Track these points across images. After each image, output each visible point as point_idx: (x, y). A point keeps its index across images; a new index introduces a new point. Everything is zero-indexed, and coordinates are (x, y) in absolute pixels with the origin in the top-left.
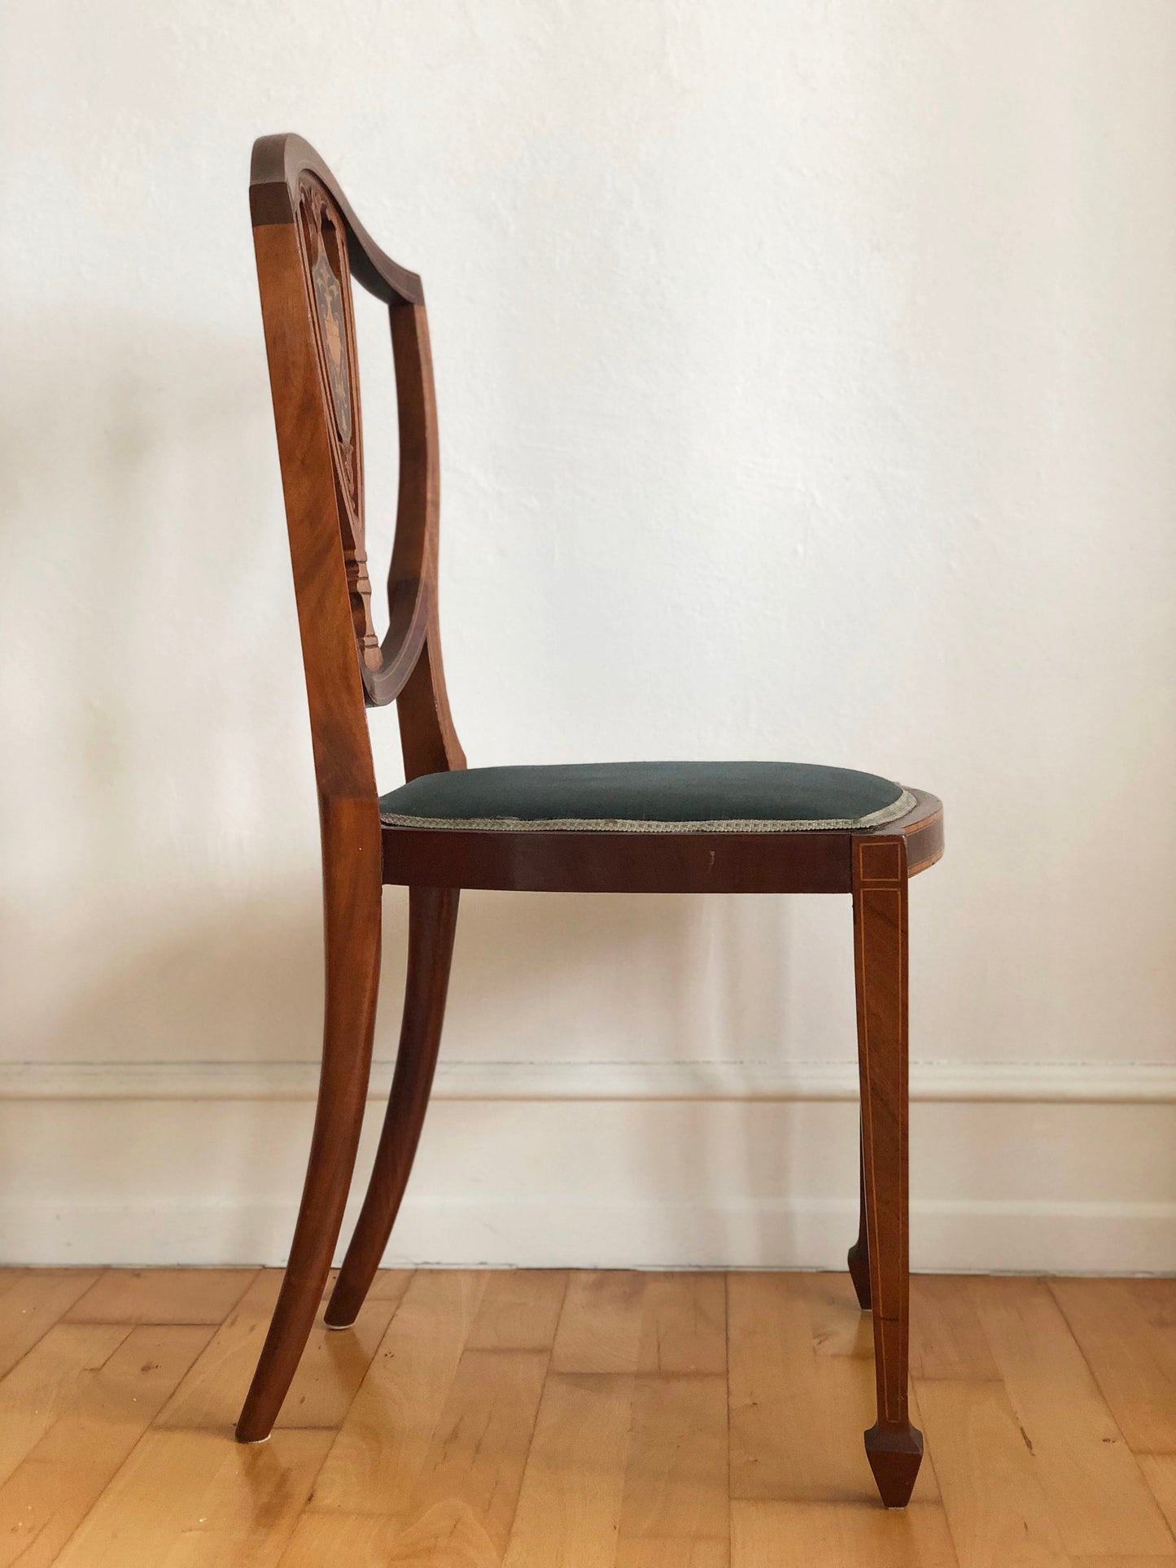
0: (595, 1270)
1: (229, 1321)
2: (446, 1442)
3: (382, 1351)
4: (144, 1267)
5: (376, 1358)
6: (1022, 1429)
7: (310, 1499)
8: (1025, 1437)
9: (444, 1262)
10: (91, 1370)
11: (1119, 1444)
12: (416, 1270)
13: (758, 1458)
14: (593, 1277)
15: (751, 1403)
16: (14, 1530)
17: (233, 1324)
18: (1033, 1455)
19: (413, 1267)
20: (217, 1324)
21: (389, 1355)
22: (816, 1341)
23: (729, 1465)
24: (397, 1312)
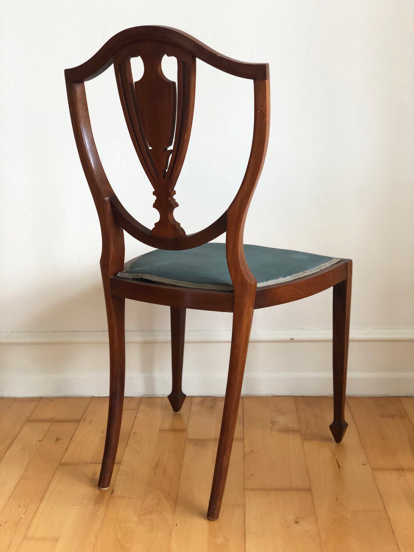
0: (201, 397)
1: (83, 419)
2: (154, 469)
3: (133, 431)
4: (54, 397)
5: (131, 434)
6: (337, 460)
7: (112, 492)
8: (338, 464)
9: (151, 394)
10: (39, 441)
11: (368, 466)
12: (142, 397)
13: (254, 473)
14: (200, 399)
15: (251, 450)
16: (20, 506)
17: (84, 421)
18: (340, 470)
19: (141, 396)
20: (79, 421)
21: (135, 433)
22: (272, 425)
23: (244, 476)
24: (137, 415)
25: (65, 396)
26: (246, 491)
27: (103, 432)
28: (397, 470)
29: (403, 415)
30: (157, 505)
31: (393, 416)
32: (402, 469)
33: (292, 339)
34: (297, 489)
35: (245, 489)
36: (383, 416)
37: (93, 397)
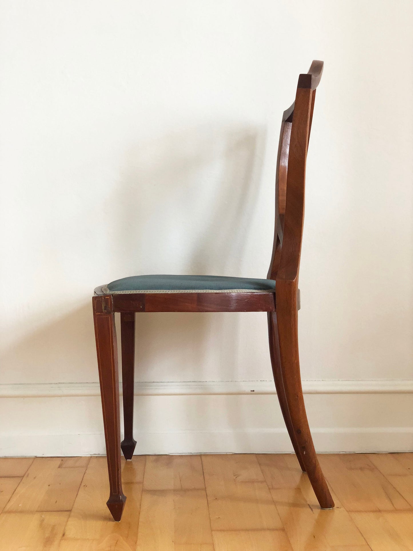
0: (155, 455)
3: (83, 484)
5: (81, 487)
7: (64, 535)
11: (343, 509)
13: (220, 517)
14: (155, 457)
15: (215, 498)
17: (27, 477)
18: (314, 513)
19: (90, 456)
20: (21, 477)
21: (86, 486)
22: (235, 477)
23: (210, 519)
24: (86, 471)
25: (5, 457)
26: (213, 532)
27: (49, 486)
28: (374, 511)
29: (373, 469)
30: (115, 546)
31: (361, 469)
32: (380, 511)
33: (253, 391)
34: (269, 529)
35: (212, 531)
36: (351, 469)
37: (36, 457)
